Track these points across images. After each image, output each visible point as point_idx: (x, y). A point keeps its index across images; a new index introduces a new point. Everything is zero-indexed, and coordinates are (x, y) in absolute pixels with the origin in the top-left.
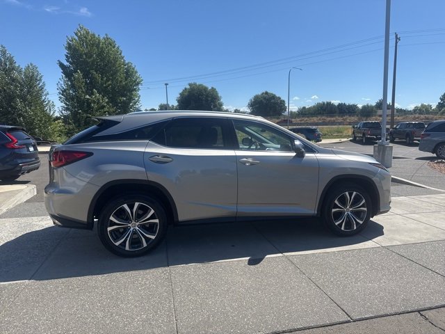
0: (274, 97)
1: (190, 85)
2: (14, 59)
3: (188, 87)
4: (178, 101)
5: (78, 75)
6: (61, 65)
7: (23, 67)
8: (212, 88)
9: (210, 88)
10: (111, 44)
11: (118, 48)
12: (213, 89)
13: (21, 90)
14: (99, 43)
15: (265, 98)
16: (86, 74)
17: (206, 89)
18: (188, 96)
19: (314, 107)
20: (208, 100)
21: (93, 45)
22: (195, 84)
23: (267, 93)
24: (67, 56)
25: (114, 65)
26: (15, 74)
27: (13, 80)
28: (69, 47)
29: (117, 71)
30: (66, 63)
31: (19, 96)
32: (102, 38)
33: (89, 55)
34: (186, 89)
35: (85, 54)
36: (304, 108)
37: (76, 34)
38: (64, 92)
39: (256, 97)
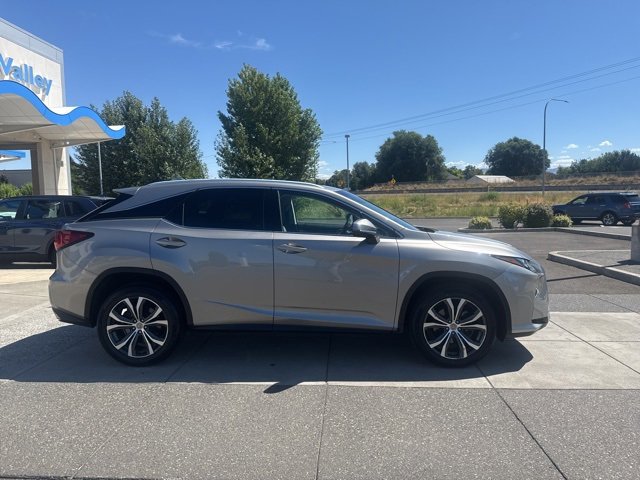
0: (528, 145)
1: (395, 134)
2: (167, 113)
3: (392, 137)
4: (378, 157)
5: (241, 128)
6: (222, 117)
7: (176, 123)
8: (429, 136)
9: (424, 136)
10: (283, 85)
11: (292, 91)
12: (430, 138)
13: (172, 151)
14: (268, 85)
15: (513, 148)
16: (250, 128)
17: (417, 138)
18: (392, 150)
19: (600, 159)
20: (421, 155)
21: (260, 88)
22: (403, 132)
23: (516, 140)
24: (229, 105)
25: (285, 114)
26: (166, 132)
27: (165, 139)
28: (232, 94)
29: (289, 122)
30: (227, 115)
31: (169, 159)
32: (271, 79)
33: (254, 102)
34: (389, 140)
35: (250, 101)
36: (583, 161)
37: (240, 76)
38: (224, 152)
39: (499, 147)
